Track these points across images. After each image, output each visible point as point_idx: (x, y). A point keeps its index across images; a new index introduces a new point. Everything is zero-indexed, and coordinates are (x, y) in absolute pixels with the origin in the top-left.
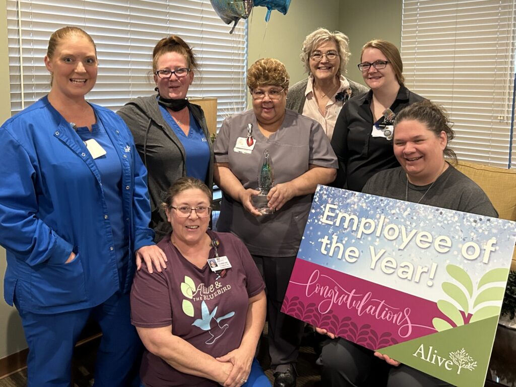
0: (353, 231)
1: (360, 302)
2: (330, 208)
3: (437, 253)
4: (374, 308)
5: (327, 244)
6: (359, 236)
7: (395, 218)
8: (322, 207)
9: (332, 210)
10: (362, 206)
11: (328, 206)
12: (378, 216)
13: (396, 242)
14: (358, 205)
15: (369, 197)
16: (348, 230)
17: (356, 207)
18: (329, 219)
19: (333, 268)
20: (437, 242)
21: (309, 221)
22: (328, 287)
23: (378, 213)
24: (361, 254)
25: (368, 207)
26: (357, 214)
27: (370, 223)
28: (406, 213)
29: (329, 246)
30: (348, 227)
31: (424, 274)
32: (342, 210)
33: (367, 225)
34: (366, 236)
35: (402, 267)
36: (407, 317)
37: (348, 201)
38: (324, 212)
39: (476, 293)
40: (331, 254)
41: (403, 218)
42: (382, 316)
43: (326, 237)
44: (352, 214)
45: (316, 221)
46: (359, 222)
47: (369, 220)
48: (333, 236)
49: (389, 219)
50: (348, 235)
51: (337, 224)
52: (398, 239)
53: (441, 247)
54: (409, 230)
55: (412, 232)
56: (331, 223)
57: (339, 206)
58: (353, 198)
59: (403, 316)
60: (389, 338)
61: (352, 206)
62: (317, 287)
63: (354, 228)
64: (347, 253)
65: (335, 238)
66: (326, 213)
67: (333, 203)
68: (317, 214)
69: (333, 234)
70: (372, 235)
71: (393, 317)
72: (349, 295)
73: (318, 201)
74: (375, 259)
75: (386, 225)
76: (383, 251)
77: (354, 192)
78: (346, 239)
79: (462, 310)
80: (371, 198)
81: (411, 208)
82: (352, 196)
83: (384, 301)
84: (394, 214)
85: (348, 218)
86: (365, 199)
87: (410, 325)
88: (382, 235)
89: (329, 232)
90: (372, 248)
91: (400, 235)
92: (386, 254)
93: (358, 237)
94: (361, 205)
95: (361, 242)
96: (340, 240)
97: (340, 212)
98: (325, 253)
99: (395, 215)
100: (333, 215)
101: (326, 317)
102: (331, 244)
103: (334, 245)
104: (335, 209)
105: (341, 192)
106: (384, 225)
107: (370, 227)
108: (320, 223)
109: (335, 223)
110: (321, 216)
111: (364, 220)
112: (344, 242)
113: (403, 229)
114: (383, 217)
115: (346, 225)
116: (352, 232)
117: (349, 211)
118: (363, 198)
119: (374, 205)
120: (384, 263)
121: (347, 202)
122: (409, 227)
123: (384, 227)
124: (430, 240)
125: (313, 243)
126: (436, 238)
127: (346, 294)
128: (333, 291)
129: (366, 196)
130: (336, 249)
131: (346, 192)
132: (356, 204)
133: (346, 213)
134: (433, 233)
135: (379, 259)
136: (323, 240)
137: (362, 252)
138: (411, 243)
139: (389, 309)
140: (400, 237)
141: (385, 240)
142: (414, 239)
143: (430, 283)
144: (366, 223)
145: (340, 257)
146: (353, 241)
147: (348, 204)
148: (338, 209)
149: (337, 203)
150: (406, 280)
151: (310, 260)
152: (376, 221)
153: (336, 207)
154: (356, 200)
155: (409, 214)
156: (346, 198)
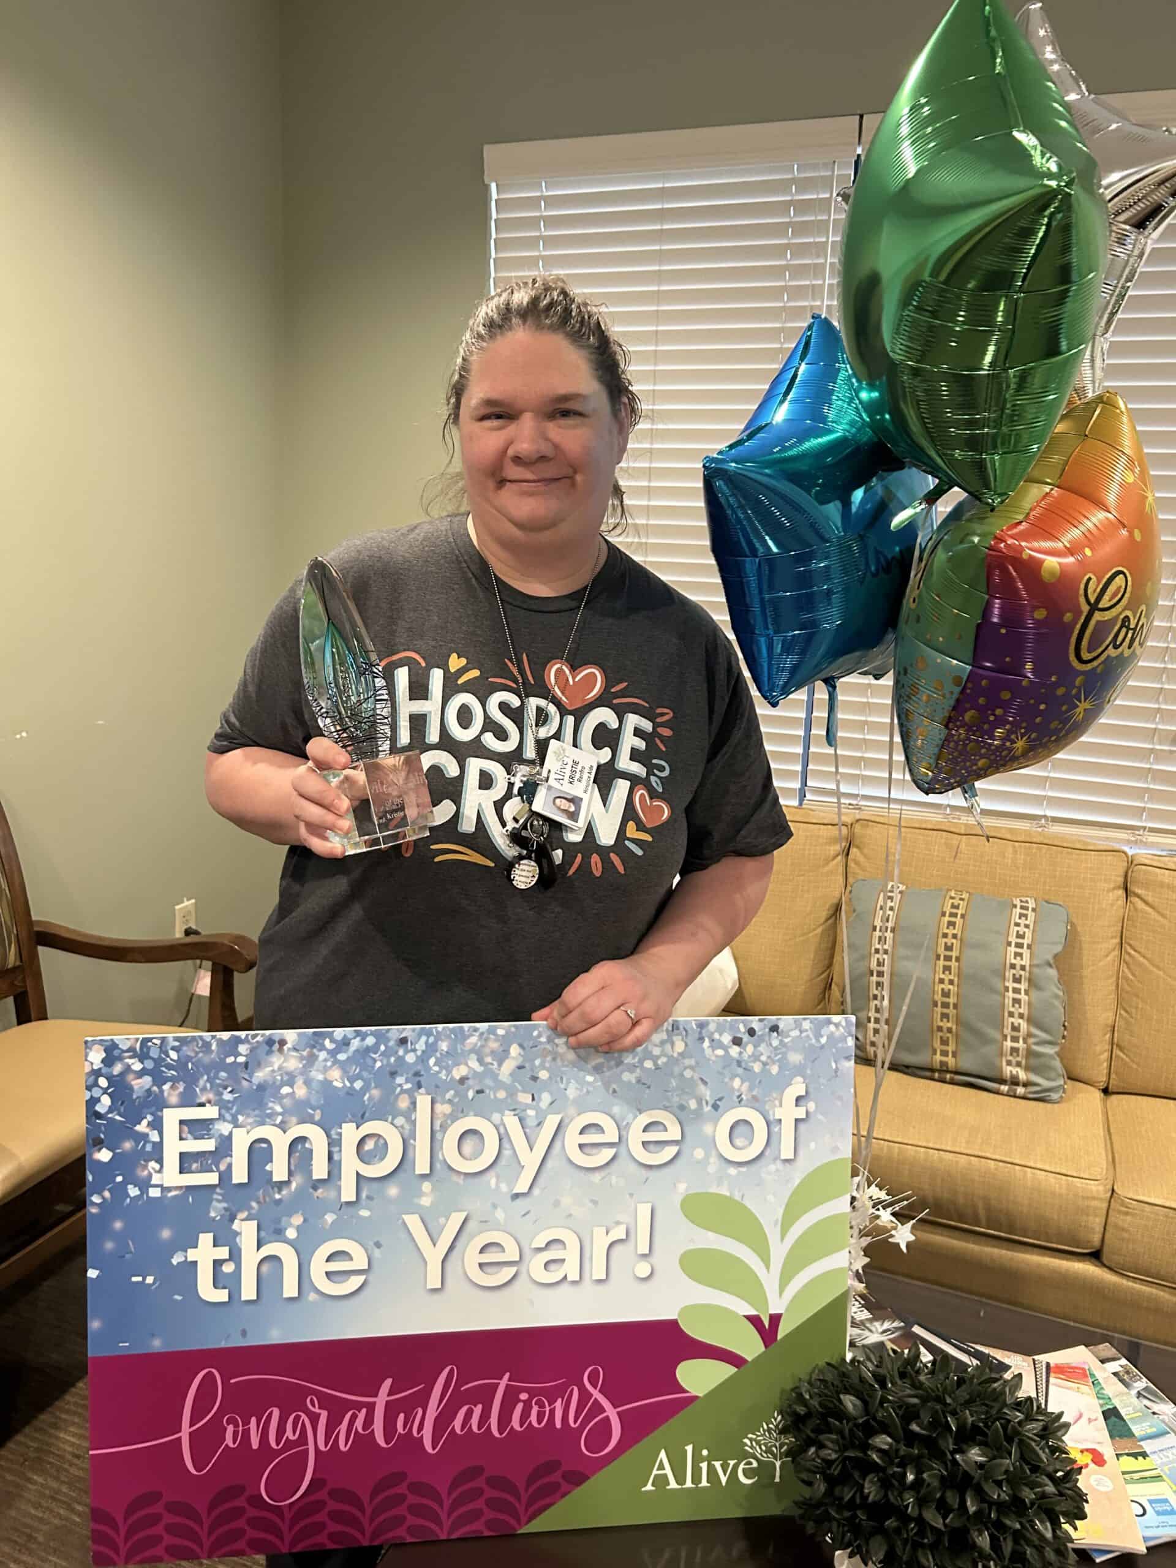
0: (316, 1184)
1: (420, 1411)
2: (182, 1122)
3: (644, 1172)
4: (478, 1410)
5: (218, 1264)
6: (348, 1193)
7: (471, 1094)
8: (142, 1127)
9: (194, 1128)
10: (327, 1083)
11: (172, 1117)
12: (403, 1103)
13: (498, 1177)
14: (307, 1083)
15: (346, 1042)
16: (294, 1185)
17: (301, 1091)
18: (194, 1166)
19: (276, 1336)
20: (635, 1137)
21: (96, 1199)
22: (276, 1412)
23: (403, 1091)
24: (377, 1253)
25: (352, 1080)
26: (317, 1118)
27: (379, 1136)
28: (509, 1066)
29: (228, 1268)
30: (290, 1173)
31: (618, 1250)
32: (241, 1118)
33: (369, 1145)
34: (375, 1185)
35: (539, 1250)
36: (596, 1394)
37: (260, 1076)
38: (159, 1147)
39: (779, 1251)
40: (248, 1291)
41: (500, 1085)
42: (515, 1423)
43: (206, 1239)
44: (294, 1120)
45: (133, 1191)
46: (334, 1143)
47: (369, 1127)
48: (236, 1226)
49: (450, 1101)
50: (299, 1202)
51: (240, 1175)
52: (503, 1162)
53: (651, 1147)
54: (531, 1122)
55: (546, 1125)
56: (212, 1178)
57: (223, 1105)
58: (276, 1061)
59: (585, 1396)
60: (556, 1477)
61: (286, 1090)
62: (230, 1429)
63: (320, 1170)
64: (318, 1267)
65: (247, 1230)
66: (173, 1148)
67: (188, 1100)
68: (126, 1164)
69: (232, 1219)
70: (401, 1175)
71: (552, 1412)
72: (371, 1407)
73: (110, 1110)
74: (434, 1255)
75: (444, 1128)
76: (457, 1219)
77: (277, 1033)
78: (297, 1220)
79: (753, 1312)
80: (356, 1043)
81: (521, 1046)
82: (270, 1052)
83: (507, 1375)
84: (463, 1080)
85: (280, 1143)
86: (333, 1053)
87: (611, 1413)
88: (438, 1166)
89: (212, 1214)
90: (413, 1221)
91: (506, 1145)
92: (472, 1225)
93: (344, 1199)
94: (321, 1077)
95: (365, 1213)
96: (269, 1231)
97: (236, 1126)
98: (222, 1296)
99: (470, 1082)
100: (209, 1145)
101: (306, 1508)
102: (235, 1256)
103: (250, 1258)
104: (211, 1121)
105: (214, 1047)
106: (437, 1127)
107: (382, 1149)
108: (154, 1193)
109: (225, 1176)
110: (153, 1165)
111: (350, 1133)
112: (291, 1234)
113: (511, 1122)
114: (423, 1101)
115: (279, 1169)
116: (315, 1188)
117: (274, 1114)
118: (323, 1048)
119: (378, 1064)
120: (471, 1256)
121: (255, 1081)
122: (531, 1113)
123: (438, 1136)
124: (611, 1135)
125: (150, 1280)
126: (628, 1125)
127: (358, 1406)
128: (303, 1416)
129: (332, 1041)
130: (265, 1268)
131: (239, 1041)
132: (300, 1081)
133: (263, 1123)
134: (616, 1110)
135: (451, 1248)
136: (192, 1255)
137: (378, 1245)
138: (549, 1164)
139: (532, 1393)
140: (507, 1153)
141: (455, 1178)
142: (558, 1145)
143: (643, 1270)
144: (362, 1142)
145: (290, 1289)
146: (330, 1218)
147: (262, 1087)
148: (221, 1117)
149: (211, 1096)
150: (565, 1288)
151: (157, 1345)
152: (400, 1121)
153: (210, 1112)
154: (293, 1064)
155: (520, 1067)
156: (246, 1065)
